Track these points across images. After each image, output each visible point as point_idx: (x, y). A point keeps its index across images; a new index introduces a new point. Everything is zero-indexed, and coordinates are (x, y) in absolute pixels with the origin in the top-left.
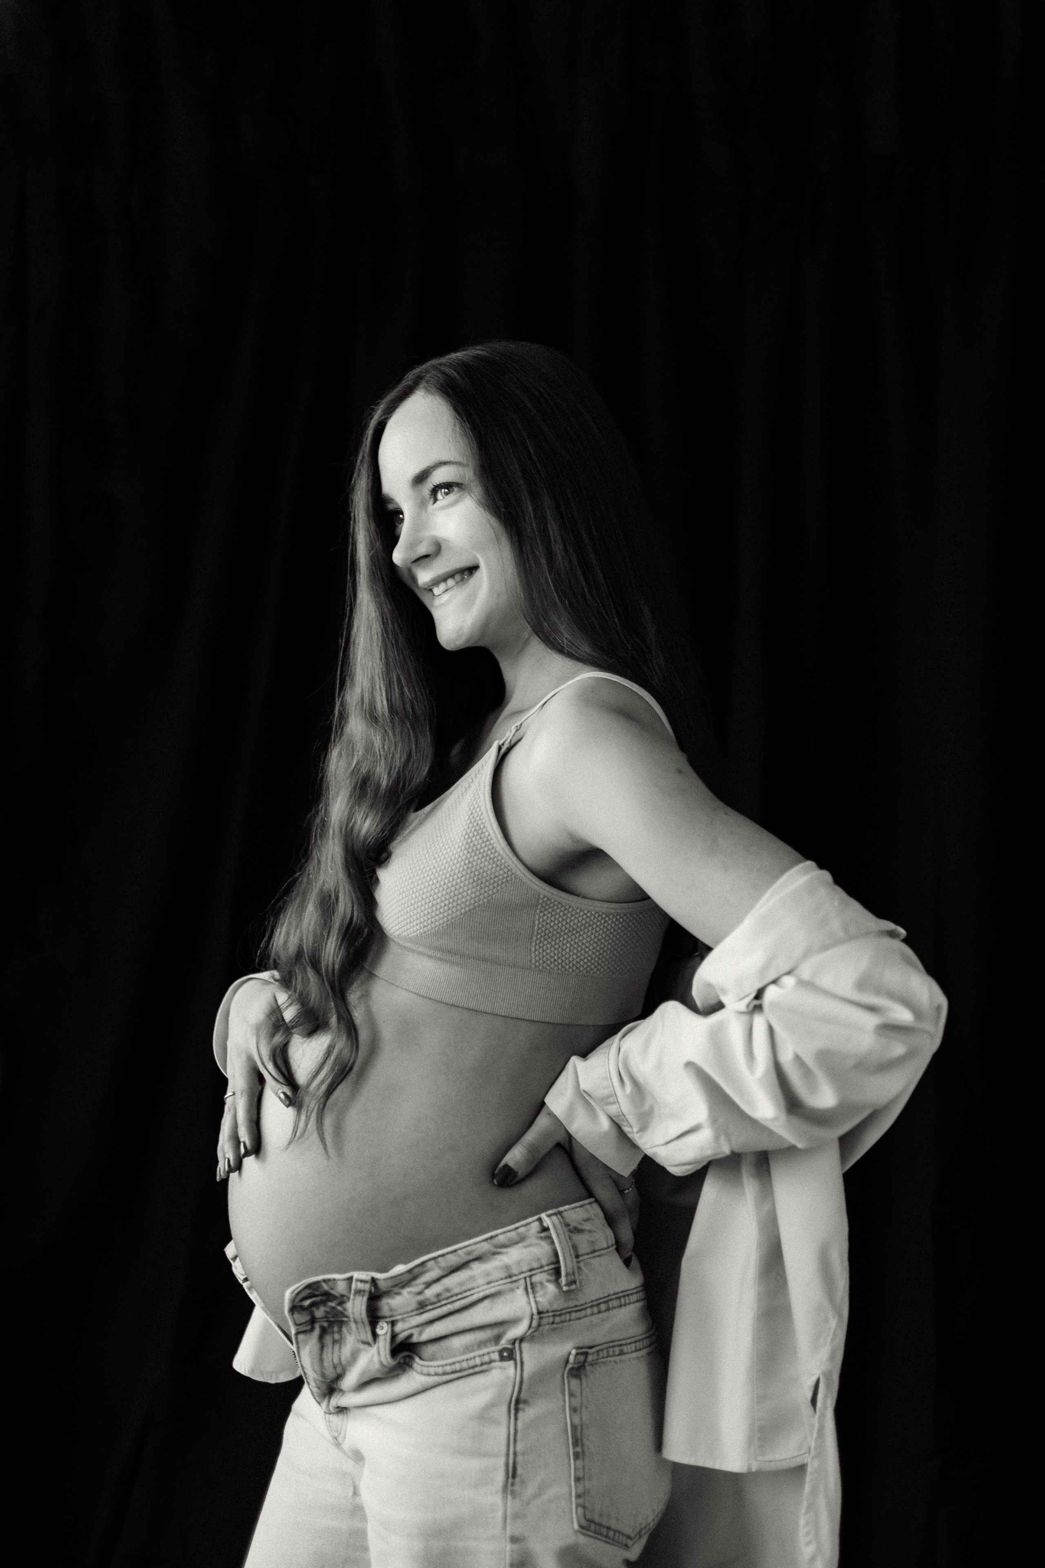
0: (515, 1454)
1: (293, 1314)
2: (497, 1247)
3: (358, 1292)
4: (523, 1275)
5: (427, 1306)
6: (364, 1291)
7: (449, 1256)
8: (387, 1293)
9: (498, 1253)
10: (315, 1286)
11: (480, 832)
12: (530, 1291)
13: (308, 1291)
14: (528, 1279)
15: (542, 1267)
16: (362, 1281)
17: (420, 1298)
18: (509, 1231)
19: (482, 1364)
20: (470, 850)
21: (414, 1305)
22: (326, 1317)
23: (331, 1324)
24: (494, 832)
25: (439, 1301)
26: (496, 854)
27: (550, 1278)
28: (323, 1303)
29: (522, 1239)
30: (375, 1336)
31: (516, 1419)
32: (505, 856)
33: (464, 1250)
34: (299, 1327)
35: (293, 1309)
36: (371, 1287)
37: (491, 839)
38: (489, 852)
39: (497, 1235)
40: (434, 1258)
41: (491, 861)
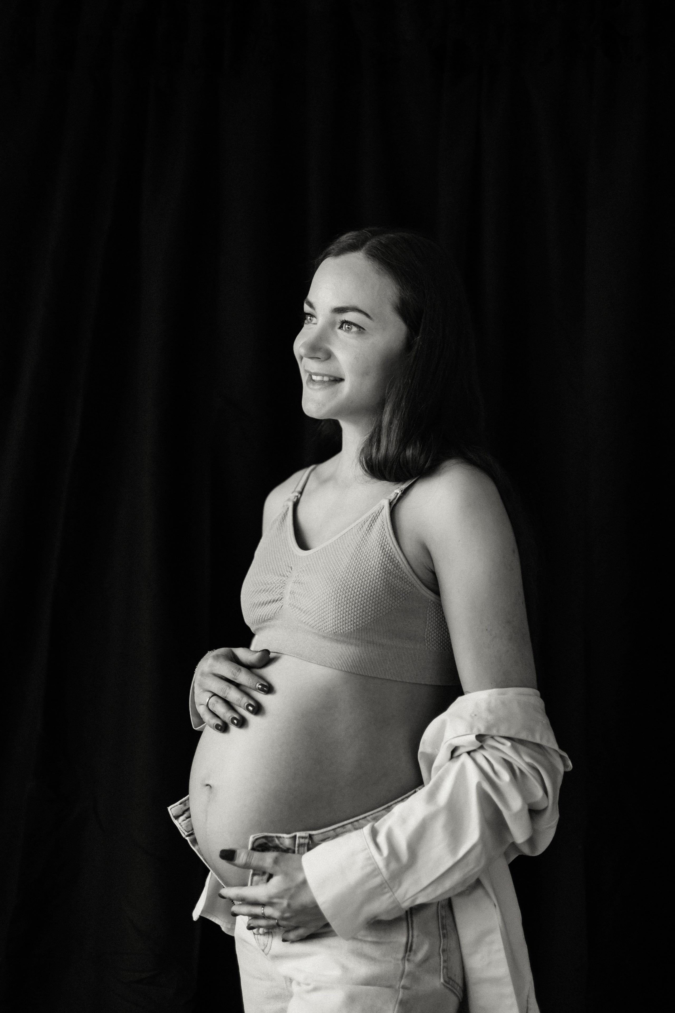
3: (300, 843)
6: (303, 843)
10: (270, 839)
16: (303, 837)
26: (404, 575)
36: (308, 840)
38: (399, 574)
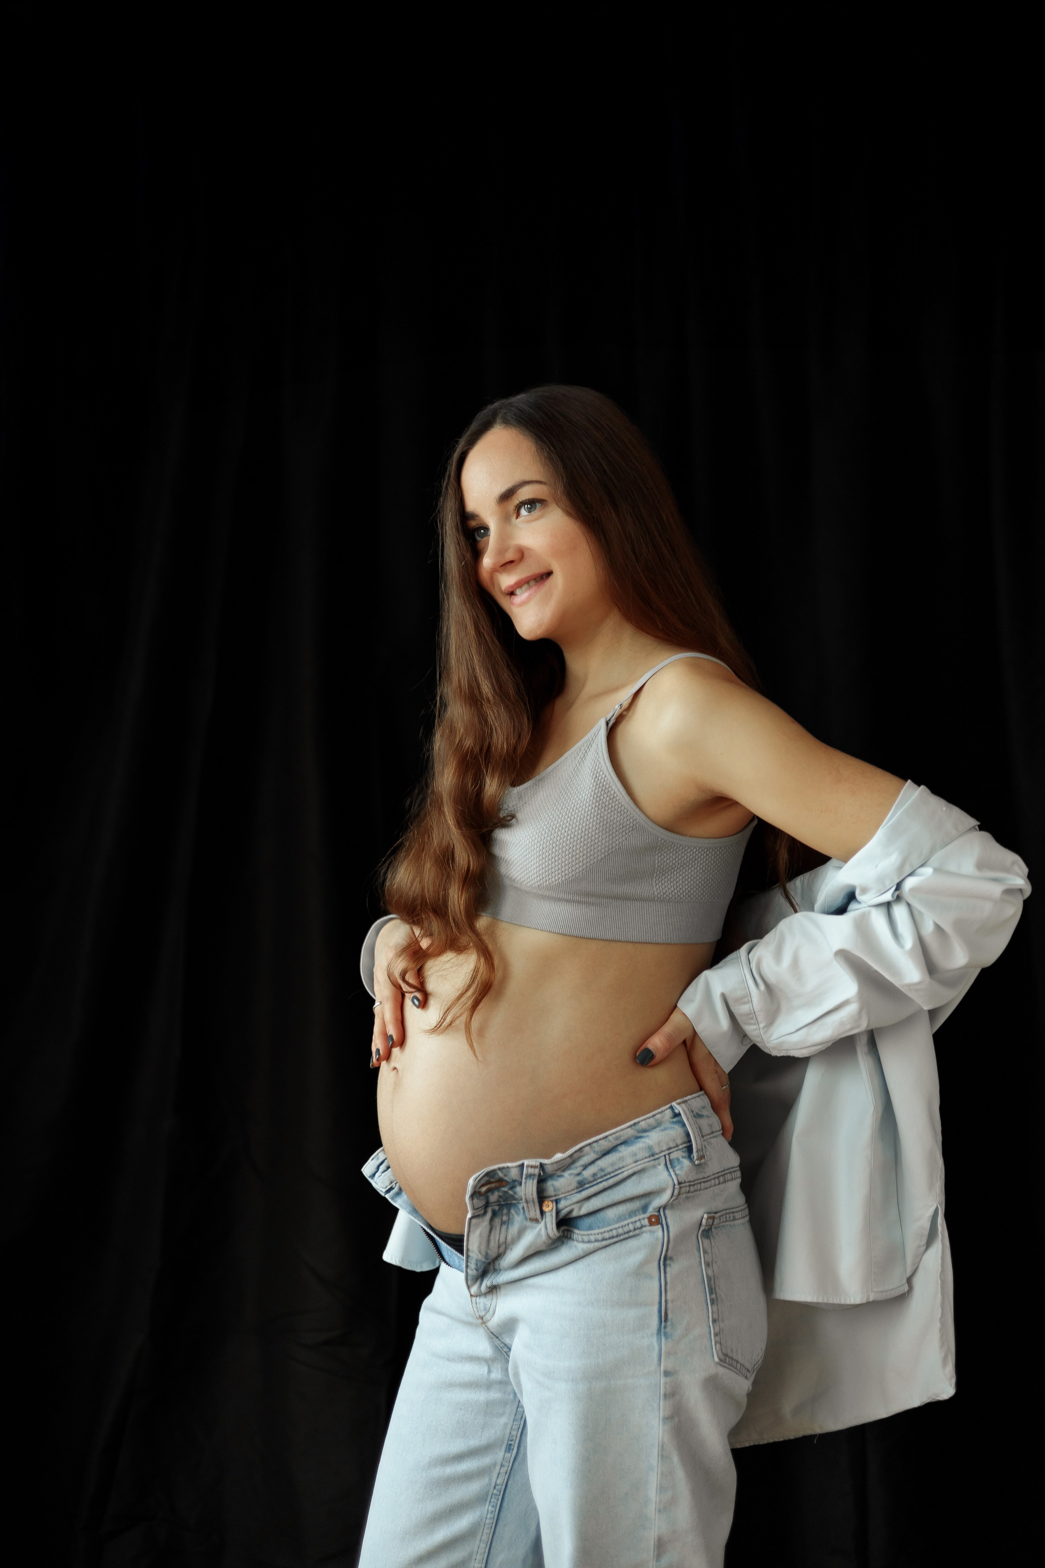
0: (666, 1301)
1: (472, 1200)
2: (638, 1132)
3: (529, 1176)
4: (663, 1154)
5: (585, 1184)
6: (534, 1175)
7: (601, 1142)
8: (551, 1176)
9: (640, 1137)
10: (492, 1174)
11: (606, 791)
12: (669, 1166)
13: (486, 1179)
14: (667, 1156)
15: (677, 1146)
16: (532, 1167)
17: (579, 1178)
18: (648, 1118)
19: (635, 1229)
20: (600, 807)
21: (575, 1184)
22: (498, 1201)
23: (501, 1207)
24: (618, 790)
25: (595, 1180)
26: (623, 808)
27: (684, 1154)
28: (497, 1188)
29: (659, 1124)
30: (542, 1213)
31: (665, 1273)
32: (629, 808)
33: (614, 1136)
34: (475, 1211)
35: (472, 1196)
36: (540, 1171)
37: (617, 796)
39: (639, 1122)
40: (590, 1144)
41: (619, 814)
